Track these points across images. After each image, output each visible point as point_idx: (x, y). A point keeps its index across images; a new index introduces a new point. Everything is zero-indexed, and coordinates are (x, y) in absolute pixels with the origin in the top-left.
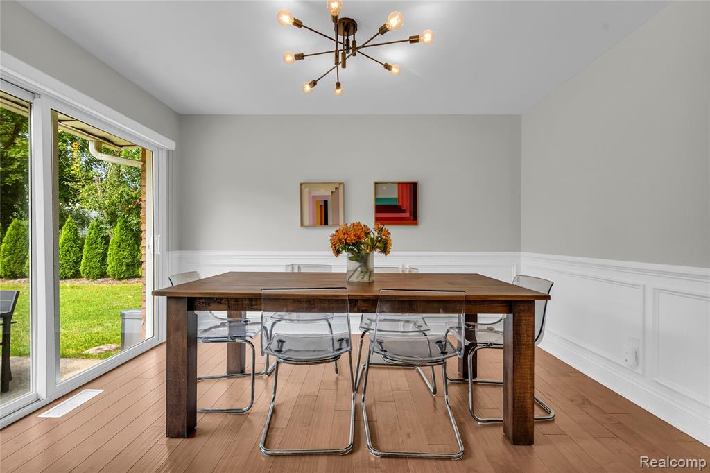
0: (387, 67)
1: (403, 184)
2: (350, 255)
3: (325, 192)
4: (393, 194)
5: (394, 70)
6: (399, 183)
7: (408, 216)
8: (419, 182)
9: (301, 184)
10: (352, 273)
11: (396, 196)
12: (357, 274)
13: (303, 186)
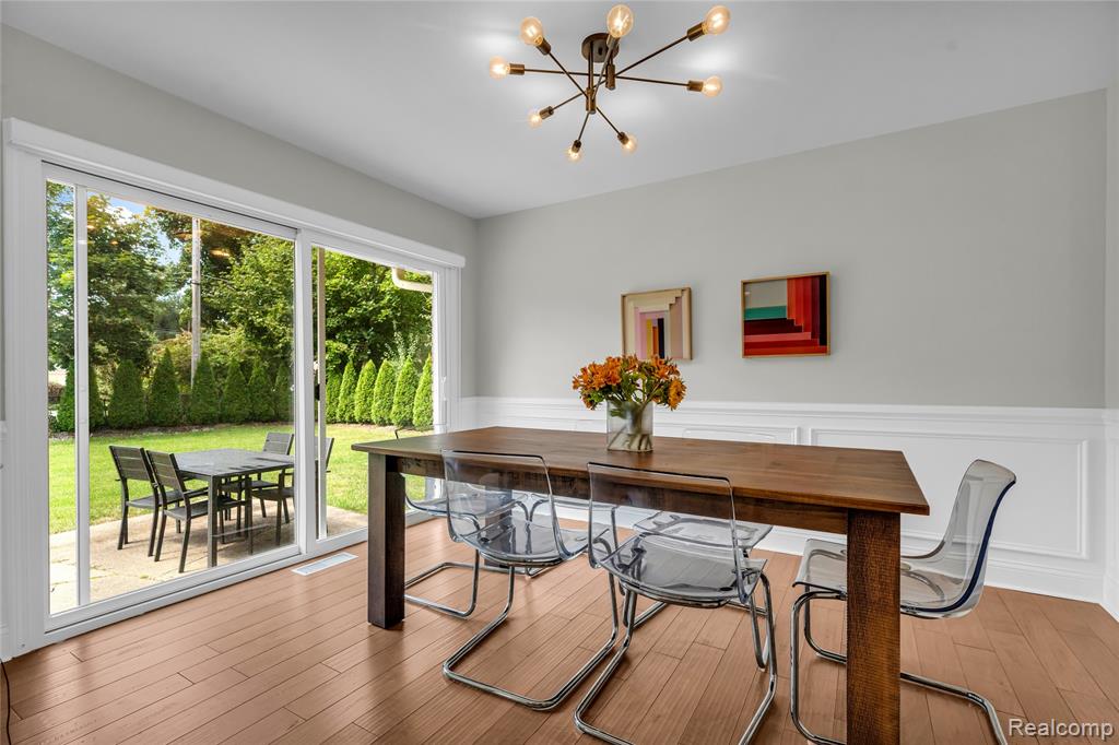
0: (694, 86)
1: (797, 279)
2: (613, 407)
3: (661, 306)
4: (778, 300)
5: (709, 87)
6: (789, 279)
7: (809, 338)
8: (831, 273)
9: (624, 297)
10: (615, 435)
11: (784, 302)
12: (622, 438)
13: (627, 299)
